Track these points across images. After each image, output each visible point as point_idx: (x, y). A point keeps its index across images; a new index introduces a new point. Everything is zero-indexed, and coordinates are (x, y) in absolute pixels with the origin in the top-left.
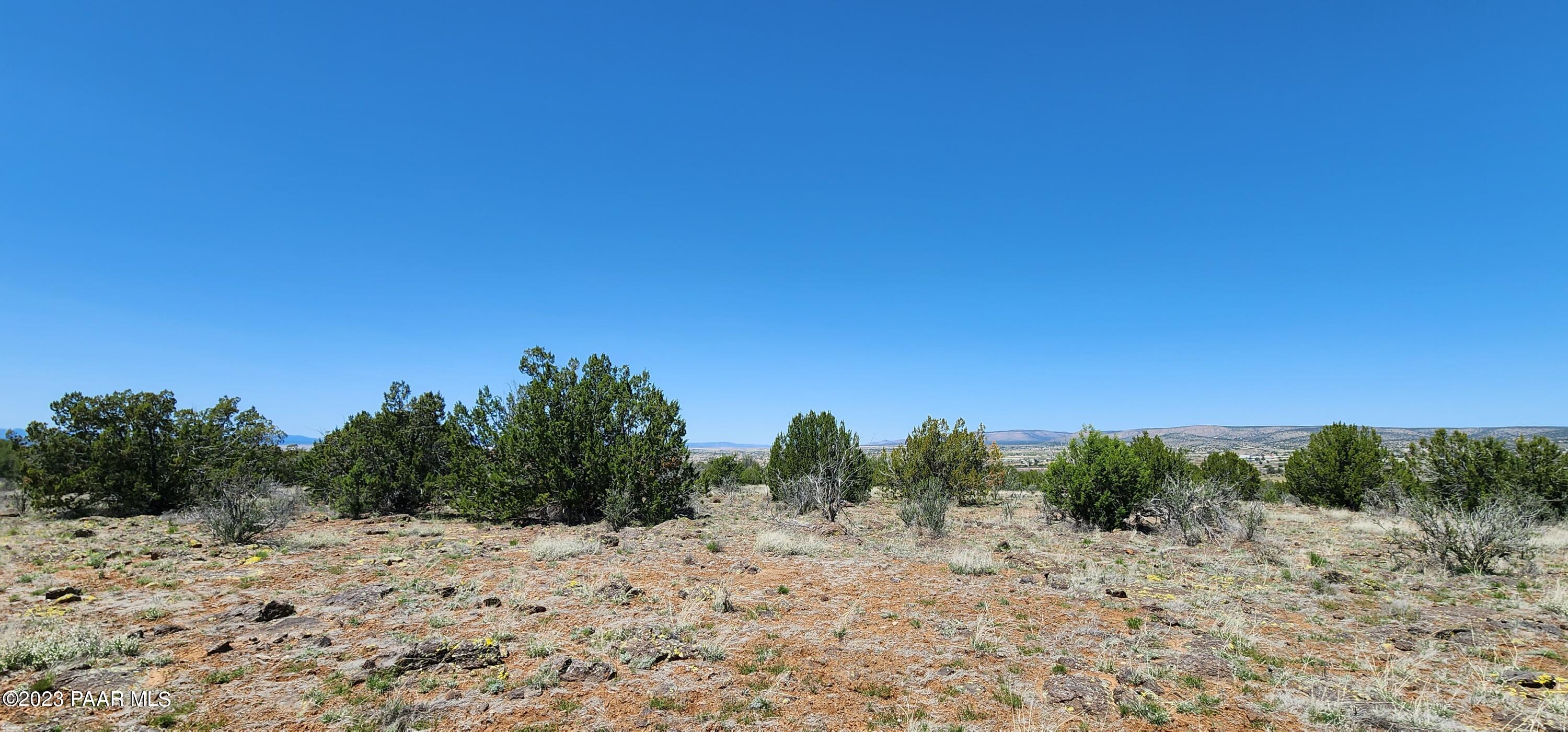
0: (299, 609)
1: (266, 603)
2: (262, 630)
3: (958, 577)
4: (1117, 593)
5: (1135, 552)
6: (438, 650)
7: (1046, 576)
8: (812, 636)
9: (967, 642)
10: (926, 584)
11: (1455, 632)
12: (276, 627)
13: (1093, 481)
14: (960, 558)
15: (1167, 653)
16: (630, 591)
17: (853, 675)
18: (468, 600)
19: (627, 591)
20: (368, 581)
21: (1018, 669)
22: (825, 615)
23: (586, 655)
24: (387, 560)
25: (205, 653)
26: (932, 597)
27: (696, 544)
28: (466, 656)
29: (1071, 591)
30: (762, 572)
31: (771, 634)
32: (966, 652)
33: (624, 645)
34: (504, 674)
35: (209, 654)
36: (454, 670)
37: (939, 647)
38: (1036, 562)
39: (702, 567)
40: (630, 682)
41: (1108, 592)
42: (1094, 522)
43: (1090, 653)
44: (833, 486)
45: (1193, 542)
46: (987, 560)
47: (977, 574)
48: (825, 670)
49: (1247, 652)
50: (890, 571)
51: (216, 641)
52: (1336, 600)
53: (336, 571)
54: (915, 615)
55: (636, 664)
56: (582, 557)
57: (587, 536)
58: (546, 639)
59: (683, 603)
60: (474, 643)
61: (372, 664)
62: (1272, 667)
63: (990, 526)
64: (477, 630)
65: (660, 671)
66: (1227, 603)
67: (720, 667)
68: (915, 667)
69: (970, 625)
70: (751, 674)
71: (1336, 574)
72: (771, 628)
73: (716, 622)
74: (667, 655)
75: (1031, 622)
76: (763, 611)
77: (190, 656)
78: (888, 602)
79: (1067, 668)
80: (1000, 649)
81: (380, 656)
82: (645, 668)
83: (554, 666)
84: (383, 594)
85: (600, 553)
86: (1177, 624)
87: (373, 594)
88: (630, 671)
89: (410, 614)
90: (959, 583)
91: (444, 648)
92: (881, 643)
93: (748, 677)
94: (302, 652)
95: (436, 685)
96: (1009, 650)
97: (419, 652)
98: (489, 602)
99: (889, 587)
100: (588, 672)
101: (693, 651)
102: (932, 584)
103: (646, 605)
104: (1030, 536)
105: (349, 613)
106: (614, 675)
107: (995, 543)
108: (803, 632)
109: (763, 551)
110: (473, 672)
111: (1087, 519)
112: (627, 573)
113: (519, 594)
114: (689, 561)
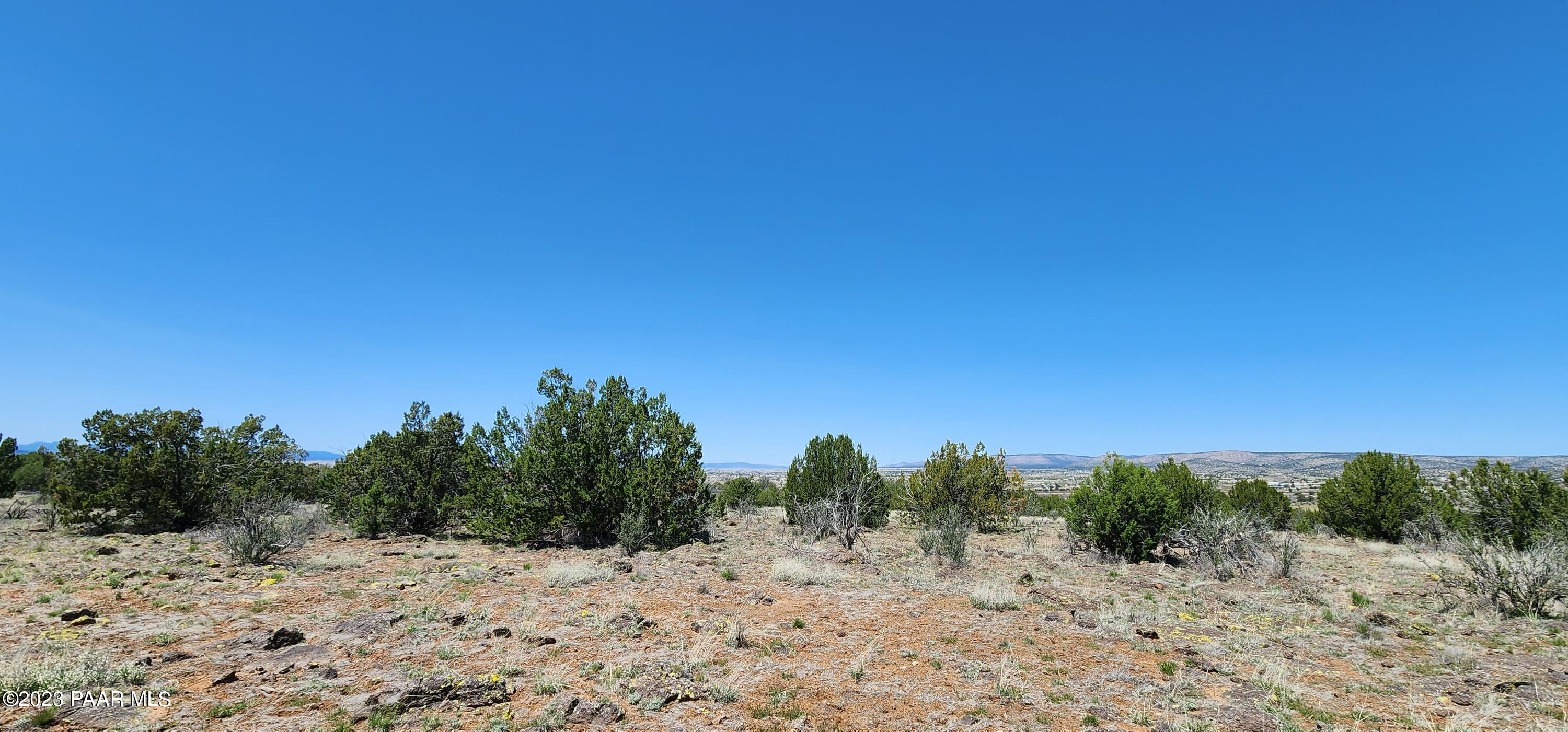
0: (309, 636)
1: (276, 630)
2: (269, 658)
3: (980, 612)
4: (1149, 634)
5: (1164, 587)
6: (443, 687)
7: (1073, 613)
8: (829, 675)
9: (990, 686)
10: (946, 619)
11: (1517, 685)
12: (284, 656)
13: (1118, 511)
14: (982, 591)
15: (1205, 703)
16: (641, 623)
17: (871, 722)
18: (478, 629)
19: (638, 623)
20: (380, 606)
21: (1045, 719)
22: (842, 653)
23: (594, 693)
24: (399, 584)
25: (211, 683)
26: (953, 634)
27: (710, 571)
28: (471, 693)
29: (1099, 631)
30: (777, 603)
31: (785, 673)
32: (991, 698)
33: (633, 683)
34: (509, 713)
35: (214, 685)
36: (459, 708)
37: (962, 692)
38: (1061, 598)
39: (717, 597)
40: (638, 725)
41: (1139, 632)
42: (1120, 553)
43: (1123, 702)
44: (850, 512)
45: (1225, 577)
46: (1009, 595)
47: (1000, 609)
48: (842, 716)
49: (1293, 704)
50: (909, 605)
51: (223, 670)
52: (1383, 645)
53: (348, 595)
54: (936, 655)
55: (645, 705)
56: (595, 583)
57: (601, 562)
58: (553, 675)
59: (697, 637)
60: (480, 680)
61: (376, 701)
62: (1321, 723)
63: (1012, 555)
64: (485, 662)
65: (670, 713)
66: (1266, 646)
67: (732, 709)
68: (937, 714)
69: (993, 667)
70: (765, 719)
71: (1382, 617)
72: (786, 667)
73: (729, 658)
74: (677, 695)
75: (1058, 665)
76: (778, 647)
77: (195, 686)
78: (908, 639)
79: (1099, 719)
80: (1026, 695)
81: (384, 692)
82: (654, 710)
83: (560, 706)
84: (393, 622)
85: (613, 580)
86: (1214, 670)
87: (383, 622)
88: (639, 713)
89: (418, 644)
90: (980, 618)
91: (448, 685)
92: (900, 685)
93: (761, 721)
94: (307, 684)
95: (439, 725)
96: (1035, 696)
97: (423, 688)
98: (499, 632)
99: (908, 622)
100: (595, 714)
101: (705, 692)
102: (953, 620)
103: (657, 638)
104: (1053, 567)
105: (358, 642)
106: (622, 717)
107: (1017, 574)
108: (819, 672)
109: (778, 580)
110: (478, 710)
111: (1112, 550)
112: (640, 602)
113: (529, 623)
114: (703, 591)
